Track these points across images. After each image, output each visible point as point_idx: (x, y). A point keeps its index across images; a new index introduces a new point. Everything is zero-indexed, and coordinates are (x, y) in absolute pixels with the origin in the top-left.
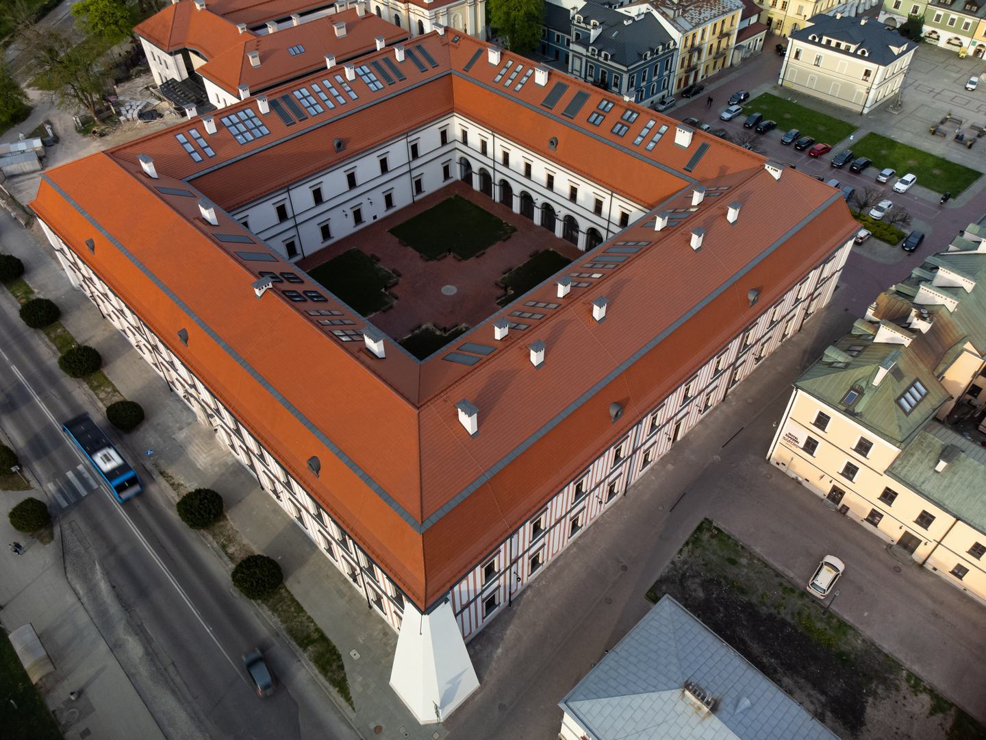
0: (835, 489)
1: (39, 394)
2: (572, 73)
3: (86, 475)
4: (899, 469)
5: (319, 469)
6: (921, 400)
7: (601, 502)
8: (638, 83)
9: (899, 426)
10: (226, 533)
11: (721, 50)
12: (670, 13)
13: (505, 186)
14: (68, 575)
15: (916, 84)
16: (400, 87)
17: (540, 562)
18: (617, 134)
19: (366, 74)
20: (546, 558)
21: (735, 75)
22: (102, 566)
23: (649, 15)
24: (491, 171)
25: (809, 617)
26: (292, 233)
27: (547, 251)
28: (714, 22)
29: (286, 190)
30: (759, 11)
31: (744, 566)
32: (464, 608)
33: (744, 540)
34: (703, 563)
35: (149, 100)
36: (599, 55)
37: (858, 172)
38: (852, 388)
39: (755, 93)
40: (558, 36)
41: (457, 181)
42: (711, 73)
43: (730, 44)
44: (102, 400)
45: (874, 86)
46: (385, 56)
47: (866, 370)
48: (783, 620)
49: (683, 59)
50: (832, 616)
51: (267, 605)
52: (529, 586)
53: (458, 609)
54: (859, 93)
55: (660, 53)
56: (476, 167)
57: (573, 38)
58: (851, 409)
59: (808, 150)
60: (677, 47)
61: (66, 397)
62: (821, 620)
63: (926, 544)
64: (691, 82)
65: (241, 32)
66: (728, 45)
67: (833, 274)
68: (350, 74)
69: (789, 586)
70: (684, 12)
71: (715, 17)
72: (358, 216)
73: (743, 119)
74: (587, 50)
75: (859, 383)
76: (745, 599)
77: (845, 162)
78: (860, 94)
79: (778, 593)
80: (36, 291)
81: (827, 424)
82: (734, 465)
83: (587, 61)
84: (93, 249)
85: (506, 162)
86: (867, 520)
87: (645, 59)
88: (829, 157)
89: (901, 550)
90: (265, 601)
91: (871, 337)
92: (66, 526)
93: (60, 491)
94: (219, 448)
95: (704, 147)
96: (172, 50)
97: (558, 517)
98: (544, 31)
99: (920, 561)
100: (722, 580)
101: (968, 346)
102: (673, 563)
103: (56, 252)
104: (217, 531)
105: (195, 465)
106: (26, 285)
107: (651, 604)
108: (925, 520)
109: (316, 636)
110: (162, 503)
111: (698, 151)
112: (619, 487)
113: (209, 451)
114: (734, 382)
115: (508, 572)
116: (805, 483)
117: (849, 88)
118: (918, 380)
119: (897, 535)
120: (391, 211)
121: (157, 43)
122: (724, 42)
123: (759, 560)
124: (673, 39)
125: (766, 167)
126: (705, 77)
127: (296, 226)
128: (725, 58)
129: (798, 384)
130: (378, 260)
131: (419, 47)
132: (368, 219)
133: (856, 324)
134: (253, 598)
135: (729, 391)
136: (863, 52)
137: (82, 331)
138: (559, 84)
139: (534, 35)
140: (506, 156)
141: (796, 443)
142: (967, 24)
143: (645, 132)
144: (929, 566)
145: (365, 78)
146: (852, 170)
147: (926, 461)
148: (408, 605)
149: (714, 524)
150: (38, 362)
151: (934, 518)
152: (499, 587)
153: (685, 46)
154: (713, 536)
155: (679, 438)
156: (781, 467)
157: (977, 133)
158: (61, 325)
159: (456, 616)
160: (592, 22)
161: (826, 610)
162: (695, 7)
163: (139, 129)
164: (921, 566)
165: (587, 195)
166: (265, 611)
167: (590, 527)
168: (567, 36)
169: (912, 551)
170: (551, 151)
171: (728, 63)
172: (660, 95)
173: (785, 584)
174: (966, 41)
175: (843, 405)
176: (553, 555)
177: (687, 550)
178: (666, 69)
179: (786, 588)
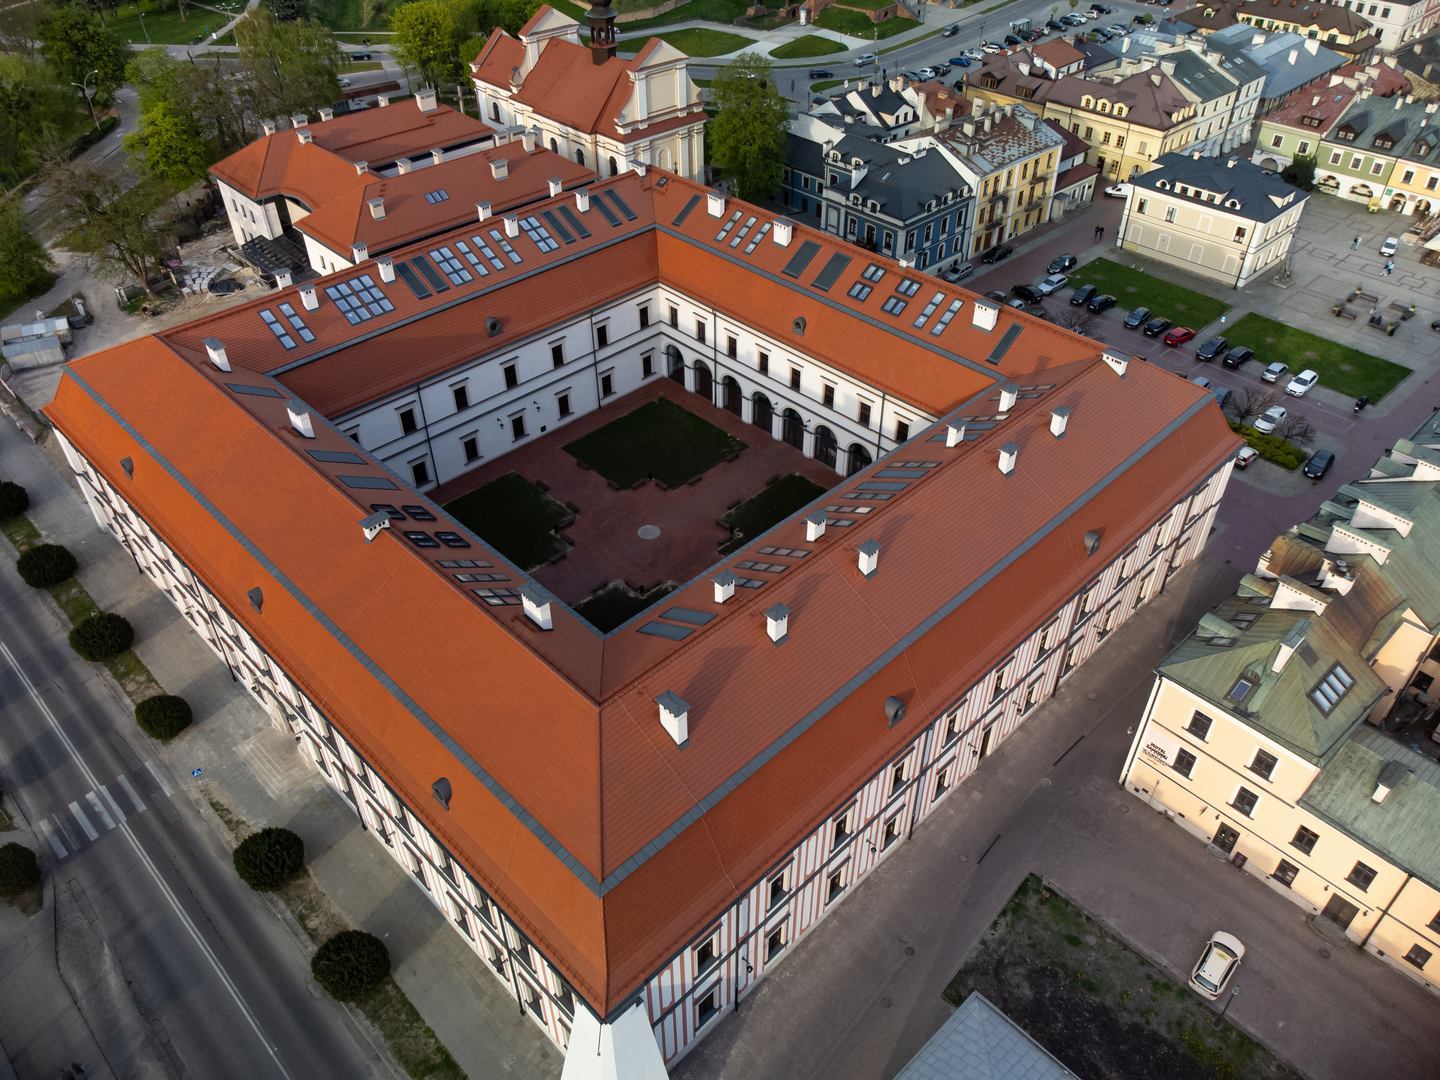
0: (1224, 829)
1: (36, 685)
2: (826, 229)
3: (99, 807)
4: (1319, 798)
5: (450, 798)
6: (1345, 695)
7: (874, 850)
8: (920, 243)
9: (1315, 732)
10: (306, 897)
11: (1035, 199)
12: (963, 149)
13: (731, 385)
14: (60, 963)
15: (1310, 247)
16: (582, 246)
17: (783, 941)
18: (891, 312)
19: (534, 229)
20: (791, 936)
21: (1055, 233)
22: (114, 949)
23: (932, 151)
24: (711, 365)
25: (1194, 1029)
26: (423, 450)
27: (792, 476)
28: (1024, 162)
29: (415, 389)
30: (1086, 149)
31: (1092, 948)
32: (665, 1013)
33: (1090, 908)
34: (1028, 942)
35: (225, 266)
36: (864, 204)
37: (1234, 367)
38: (1243, 676)
39: (1085, 258)
40: (806, 180)
41: (663, 378)
42: (1022, 230)
43: (1047, 191)
44: (130, 694)
45: (1252, 250)
46: (561, 204)
47: (1262, 649)
48: (1155, 1033)
49: (983, 211)
50: (1229, 1027)
51: (363, 1010)
52: (765, 980)
53: (657, 1015)
54: (1230, 259)
55: (950, 202)
56: (689, 358)
57: (827, 182)
58: (1242, 707)
59: (1162, 336)
60: (974, 194)
61: (78, 690)
62: (1213, 1034)
63: (1365, 914)
64: (994, 242)
65: (359, 172)
66: (1044, 193)
67: (1207, 510)
68: (511, 228)
69: (1162, 980)
70: (982, 148)
71: (1025, 155)
72: (518, 427)
73: (1069, 293)
74: (848, 199)
75: (1251, 668)
76: (1094, 999)
77: (1217, 353)
78: (1231, 261)
79: (1145, 990)
80: (44, 533)
81: (1207, 729)
82: (1071, 792)
83: (847, 213)
84: (131, 472)
85: (732, 352)
86: (1274, 876)
87: (929, 210)
88: (1193, 346)
89: (1328, 923)
90: (361, 1003)
91: (1266, 601)
92: (62, 887)
93: (57, 832)
94: (302, 767)
95: (1015, 331)
96: (262, 197)
97: (809, 872)
98: (786, 172)
99: (1359, 941)
100: (1058, 969)
101: (1409, 614)
102: (983, 942)
103: (78, 477)
104: (292, 894)
105: (266, 793)
106: (30, 525)
107: (952, 1007)
108: (1362, 876)
109: (438, 1059)
110: (212, 851)
111: (1007, 337)
112: (901, 826)
113: (286, 771)
114: (1068, 667)
115: (733, 957)
116: (1178, 820)
117: (1214, 252)
118: (1338, 664)
119: (1321, 900)
120: (568, 420)
121: (242, 188)
122: (1038, 190)
123: (1114, 938)
124: (967, 184)
125: (1104, 358)
126: (1013, 236)
127: (428, 440)
128: (1041, 210)
129: (1161, 669)
130: (547, 489)
131: (610, 193)
132: (533, 432)
133: (1243, 582)
134: (343, 998)
135: (1061, 681)
136: (1234, 204)
137: (107, 591)
138: (807, 244)
139: (772, 177)
140: (732, 343)
141: (1163, 759)
142: (1378, 167)
143: (930, 309)
144: (1372, 948)
145: (533, 234)
146: (1225, 364)
147: (1359, 785)
148: (580, 1010)
149: (1045, 882)
150: (39, 636)
151: (1375, 873)
152: (719, 980)
153: (985, 194)
154: (1043, 902)
155: (989, 752)
156: (1141, 795)
157: (1400, 314)
158: (76, 583)
159: (653, 1025)
160: (854, 160)
161: (1220, 1018)
162: (997, 142)
163: (209, 305)
164: (1360, 948)
165: (847, 398)
166: (361, 1021)
167: (858, 888)
168: (819, 180)
169: (1346, 925)
170: (797, 336)
171: (1046, 218)
172: (951, 260)
173: (1156, 976)
174: (1377, 189)
175: (1230, 701)
176: (802, 931)
177: (1004, 923)
178: (959, 225)
179: (1156, 984)
